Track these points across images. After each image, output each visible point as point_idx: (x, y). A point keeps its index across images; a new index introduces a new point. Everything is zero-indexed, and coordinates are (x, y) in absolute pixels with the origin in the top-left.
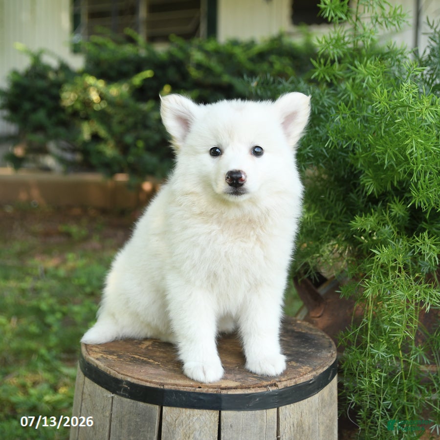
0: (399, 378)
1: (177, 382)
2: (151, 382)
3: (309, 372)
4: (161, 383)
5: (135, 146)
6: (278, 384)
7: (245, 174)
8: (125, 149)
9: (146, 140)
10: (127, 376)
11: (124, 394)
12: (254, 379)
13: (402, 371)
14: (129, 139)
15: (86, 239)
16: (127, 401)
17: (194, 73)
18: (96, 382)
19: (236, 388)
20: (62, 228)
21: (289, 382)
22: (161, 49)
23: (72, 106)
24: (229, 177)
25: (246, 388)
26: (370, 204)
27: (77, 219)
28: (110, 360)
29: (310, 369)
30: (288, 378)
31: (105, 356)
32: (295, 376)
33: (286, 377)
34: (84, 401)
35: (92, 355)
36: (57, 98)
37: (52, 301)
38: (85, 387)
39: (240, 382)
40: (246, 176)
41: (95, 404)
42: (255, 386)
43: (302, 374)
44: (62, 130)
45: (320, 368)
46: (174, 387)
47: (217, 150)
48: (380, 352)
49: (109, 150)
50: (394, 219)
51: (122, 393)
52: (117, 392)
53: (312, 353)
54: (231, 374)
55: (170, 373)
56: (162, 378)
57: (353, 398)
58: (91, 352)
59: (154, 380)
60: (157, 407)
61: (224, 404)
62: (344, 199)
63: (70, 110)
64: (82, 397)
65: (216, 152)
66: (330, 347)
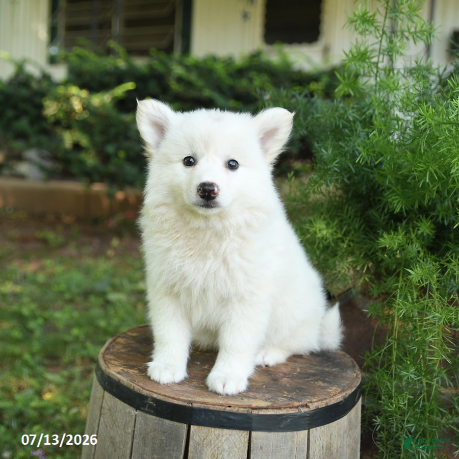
0: (422, 399)
1: (206, 400)
2: (178, 399)
3: (339, 393)
4: (189, 401)
5: (116, 155)
6: (309, 404)
7: (218, 187)
8: (105, 158)
9: (127, 151)
10: (153, 392)
11: (150, 410)
12: (284, 399)
13: (425, 394)
14: (110, 149)
15: (63, 246)
16: (152, 419)
17: (175, 86)
18: (117, 397)
19: (267, 408)
20: (41, 234)
21: (320, 403)
22: (141, 63)
23: (55, 115)
24: (201, 189)
25: (277, 408)
26: (392, 221)
27: (52, 226)
28: (132, 375)
29: (339, 390)
30: (319, 398)
31: (126, 370)
32: (325, 397)
33: (316, 398)
34: (102, 416)
35: (112, 369)
36: (40, 107)
37: (33, 306)
38: (104, 401)
39: (271, 402)
40: (219, 190)
41: (115, 420)
42: (286, 406)
43: (332, 395)
44: (44, 139)
45: (348, 389)
46: (203, 405)
47: (191, 160)
48: (410, 373)
49: (90, 160)
50: (421, 237)
51: (146, 409)
52: (142, 408)
53: (337, 373)
54: (260, 393)
55: (197, 391)
56: (190, 395)
57: (379, 420)
58: (110, 365)
59: (181, 398)
60: (185, 426)
61: (254, 425)
62: (361, 216)
63: (52, 119)
64: (101, 411)
65: (189, 162)
66: (354, 366)
